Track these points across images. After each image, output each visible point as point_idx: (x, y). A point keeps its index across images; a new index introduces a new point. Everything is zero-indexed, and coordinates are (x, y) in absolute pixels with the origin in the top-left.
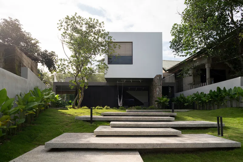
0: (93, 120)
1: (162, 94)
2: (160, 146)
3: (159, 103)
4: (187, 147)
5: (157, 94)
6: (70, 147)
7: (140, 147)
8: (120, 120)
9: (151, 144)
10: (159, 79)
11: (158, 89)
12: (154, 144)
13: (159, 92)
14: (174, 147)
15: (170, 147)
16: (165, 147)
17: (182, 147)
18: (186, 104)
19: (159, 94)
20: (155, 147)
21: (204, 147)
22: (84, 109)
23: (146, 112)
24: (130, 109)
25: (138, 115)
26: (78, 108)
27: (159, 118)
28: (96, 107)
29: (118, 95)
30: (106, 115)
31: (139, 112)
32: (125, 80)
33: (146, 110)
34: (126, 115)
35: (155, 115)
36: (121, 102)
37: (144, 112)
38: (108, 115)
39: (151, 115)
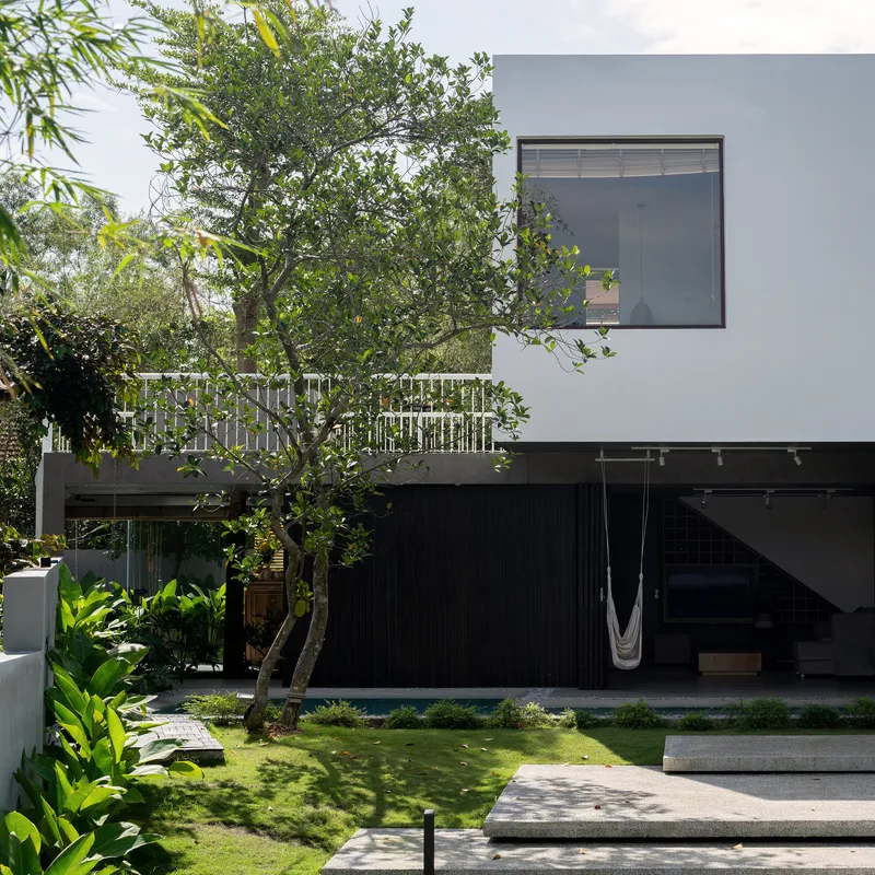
22: (336, 722)
23: (811, 769)
24: (705, 729)
25: (731, 835)
26: (290, 725)
27: (853, 869)
28: (429, 710)
29: (609, 568)
30: (519, 836)
31: (759, 769)
32: (666, 450)
33: (807, 759)
34: (652, 835)
35: (840, 835)
36: (635, 636)
37: (797, 770)
38: (528, 836)
39: (817, 834)
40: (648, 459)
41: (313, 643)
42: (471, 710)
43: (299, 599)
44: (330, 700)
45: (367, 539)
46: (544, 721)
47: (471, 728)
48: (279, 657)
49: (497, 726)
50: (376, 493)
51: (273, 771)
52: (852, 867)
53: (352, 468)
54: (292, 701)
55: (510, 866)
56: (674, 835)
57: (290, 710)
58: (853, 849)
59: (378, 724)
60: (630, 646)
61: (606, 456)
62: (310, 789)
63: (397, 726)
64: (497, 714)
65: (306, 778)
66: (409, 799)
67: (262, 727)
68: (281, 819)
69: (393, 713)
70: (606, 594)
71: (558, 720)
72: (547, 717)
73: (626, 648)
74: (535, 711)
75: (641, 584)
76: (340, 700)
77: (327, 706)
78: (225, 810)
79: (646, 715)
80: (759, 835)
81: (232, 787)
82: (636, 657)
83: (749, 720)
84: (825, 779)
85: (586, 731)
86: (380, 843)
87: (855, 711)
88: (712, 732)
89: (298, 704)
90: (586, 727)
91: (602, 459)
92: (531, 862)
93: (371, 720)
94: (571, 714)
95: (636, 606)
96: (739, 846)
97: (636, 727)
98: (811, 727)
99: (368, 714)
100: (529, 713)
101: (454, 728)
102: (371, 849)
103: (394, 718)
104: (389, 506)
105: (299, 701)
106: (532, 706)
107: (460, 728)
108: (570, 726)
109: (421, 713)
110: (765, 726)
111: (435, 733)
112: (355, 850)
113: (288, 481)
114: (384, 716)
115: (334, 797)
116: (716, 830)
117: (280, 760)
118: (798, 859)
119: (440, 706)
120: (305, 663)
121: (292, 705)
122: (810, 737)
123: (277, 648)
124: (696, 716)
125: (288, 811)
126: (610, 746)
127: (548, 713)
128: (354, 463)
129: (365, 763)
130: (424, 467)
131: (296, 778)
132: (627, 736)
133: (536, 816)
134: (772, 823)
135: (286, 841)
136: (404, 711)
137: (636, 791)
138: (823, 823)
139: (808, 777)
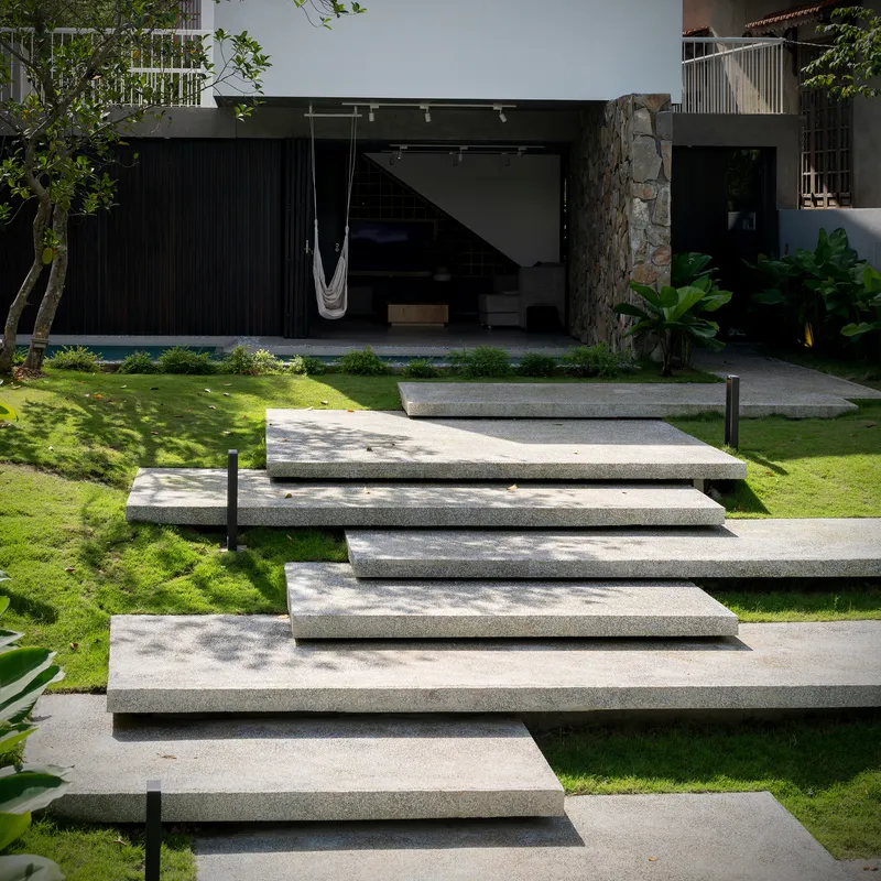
0: (241, 522)
1: (668, 252)
2: (622, 701)
3: (650, 327)
4: (745, 705)
5: (635, 245)
6: (222, 709)
7: (533, 705)
8: (399, 523)
9: (583, 690)
10: (649, 130)
11: (639, 206)
12: (597, 689)
13: (651, 231)
14: (688, 705)
15: (670, 705)
16: (646, 706)
17: (723, 703)
18: (853, 330)
19: (651, 250)
20: (599, 707)
21: (825, 706)
22: (74, 366)
23: (550, 415)
24: (430, 377)
25: (504, 477)
26: (34, 369)
27: (633, 510)
28: (165, 356)
29: (316, 221)
30: (302, 476)
31: (500, 415)
32: (376, 106)
33: (546, 406)
34: (428, 476)
35: (607, 477)
36: (341, 287)
37: (536, 415)
38: (310, 476)
39: (586, 476)
40: (355, 115)
41: (53, 291)
42: (204, 357)
43: (46, 247)
44: (68, 347)
45: (112, 188)
46: (275, 367)
47: (206, 374)
48: (27, 303)
49: (231, 372)
50: (121, 143)
51: (38, 413)
52: (632, 507)
53: (105, 119)
54: (37, 346)
55: (303, 504)
56: (449, 476)
57: (35, 354)
58: (624, 490)
59: (115, 369)
60: (336, 296)
61: (315, 111)
62: (81, 430)
63: (133, 372)
64: (230, 361)
65: (71, 419)
66: (175, 440)
67: (10, 371)
68: (63, 458)
69: (128, 359)
70: (312, 246)
71: (287, 367)
72: (277, 363)
73: (332, 298)
74: (265, 359)
75: (346, 237)
76: (76, 346)
77: (65, 352)
78: (8, 449)
79: (372, 363)
80: (531, 477)
81: (5, 427)
82: (341, 307)
83: (472, 368)
84: (568, 425)
85: (316, 377)
86: (164, 482)
87: (574, 360)
88: (437, 379)
89: (42, 349)
90: (318, 373)
91: (310, 114)
92: (319, 501)
93: (106, 365)
94: (299, 361)
95: (341, 258)
96: (514, 487)
97: (364, 374)
98: (531, 375)
99: (104, 359)
100: (260, 360)
101: (190, 373)
102: (159, 487)
103: (130, 364)
104: (136, 156)
105: (43, 346)
106: (261, 353)
107: (193, 373)
108: (301, 372)
109: (156, 359)
110: (487, 374)
111: (169, 377)
112: (146, 488)
113: (42, 130)
114: (120, 362)
115: (105, 438)
116: (489, 472)
117: (40, 402)
118: (575, 499)
119: (174, 352)
120: (47, 309)
121: (36, 349)
122: (536, 385)
123: (25, 294)
124: (419, 364)
125: (66, 450)
126: (345, 392)
127: (278, 360)
128: (107, 114)
129: (121, 406)
130: (166, 117)
131: (62, 420)
132: (359, 382)
133: (309, 457)
134: (543, 465)
135: (76, 479)
136: (138, 357)
137: (393, 434)
138: (592, 465)
139: (547, 423)
